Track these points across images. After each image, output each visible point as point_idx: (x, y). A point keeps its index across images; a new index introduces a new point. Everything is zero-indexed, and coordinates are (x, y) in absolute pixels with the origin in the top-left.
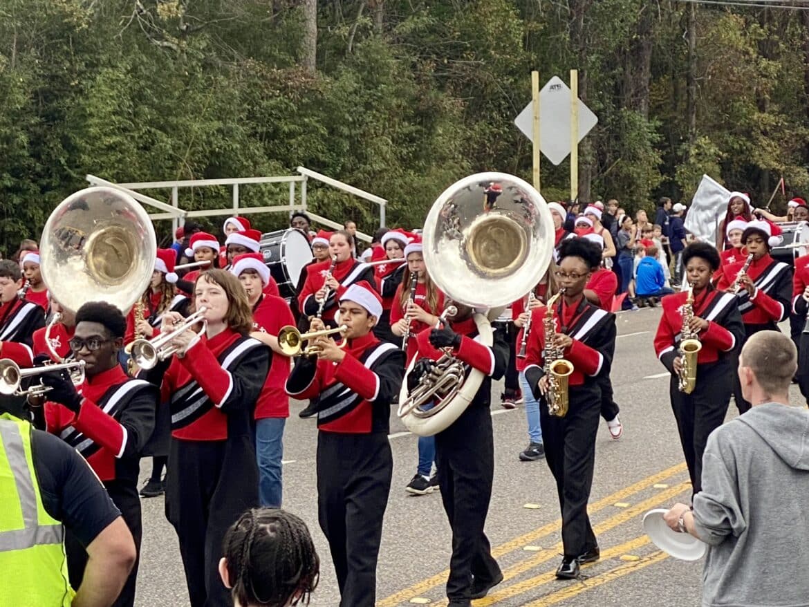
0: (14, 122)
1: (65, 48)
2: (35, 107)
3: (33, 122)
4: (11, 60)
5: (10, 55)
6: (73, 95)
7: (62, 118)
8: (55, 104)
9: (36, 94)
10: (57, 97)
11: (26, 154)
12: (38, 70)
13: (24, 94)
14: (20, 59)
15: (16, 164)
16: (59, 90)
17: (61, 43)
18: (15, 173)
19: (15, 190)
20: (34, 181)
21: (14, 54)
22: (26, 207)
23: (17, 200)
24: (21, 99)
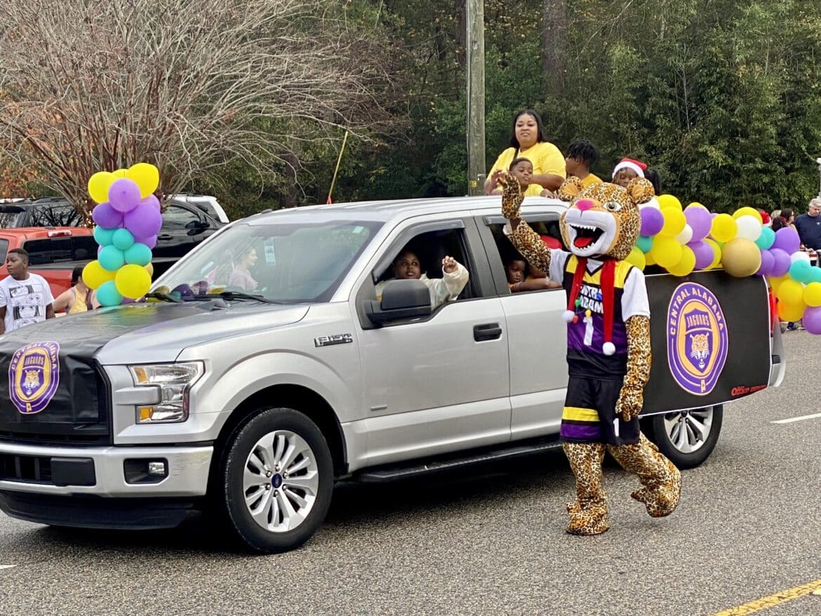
0: (765, 118)
1: (808, 58)
2: (782, 105)
3: (780, 118)
4: (764, 70)
5: (764, 65)
6: (813, 95)
7: (804, 114)
8: (798, 103)
9: (783, 95)
10: (800, 98)
11: (774, 142)
12: (785, 77)
13: (774, 95)
14: (772, 68)
15: (766, 151)
16: (802, 92)
17: (805, 55)
18: (765, 158)
19: (765, 171)
20: (780, 164)
21: (767, 64)
22: (774, 185)
23: (766, 179)
24: (772, 100)
